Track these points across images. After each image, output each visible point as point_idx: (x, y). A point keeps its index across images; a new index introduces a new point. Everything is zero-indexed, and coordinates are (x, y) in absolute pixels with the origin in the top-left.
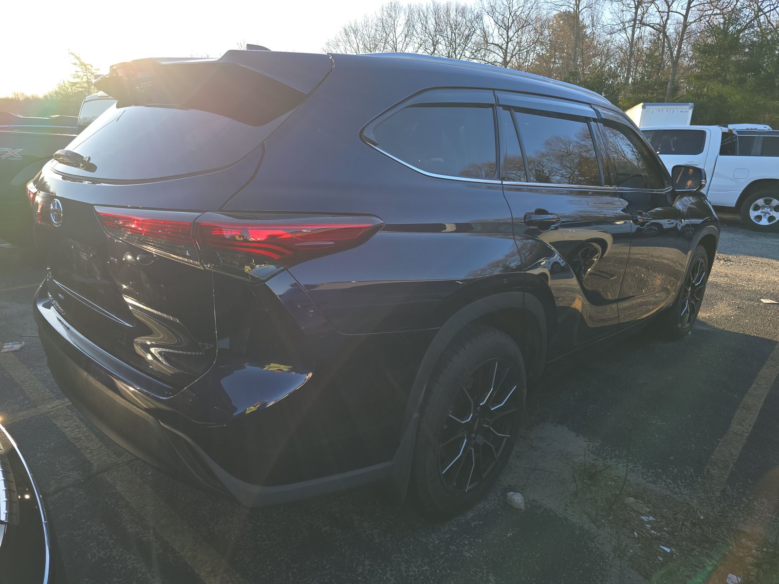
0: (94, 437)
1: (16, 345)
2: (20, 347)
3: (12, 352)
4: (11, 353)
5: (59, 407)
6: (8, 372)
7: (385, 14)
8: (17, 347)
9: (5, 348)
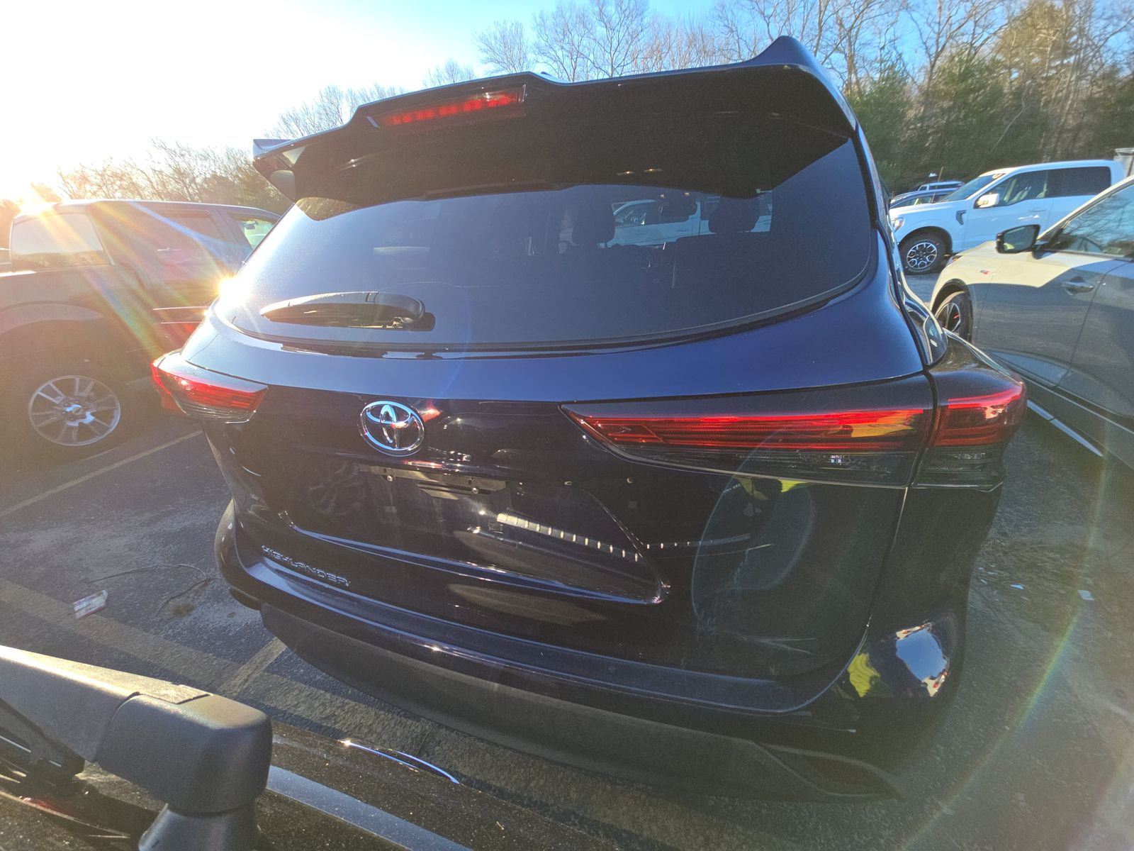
0: (353, 703)
1: (95, 600)
2: (103, 601)
3: (95, 612)
4: (95, 615)
5: (255, 676)
6: (117, 650)
7: (326, 100)
8: (98, 602)
9: (79, 610)
